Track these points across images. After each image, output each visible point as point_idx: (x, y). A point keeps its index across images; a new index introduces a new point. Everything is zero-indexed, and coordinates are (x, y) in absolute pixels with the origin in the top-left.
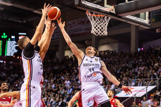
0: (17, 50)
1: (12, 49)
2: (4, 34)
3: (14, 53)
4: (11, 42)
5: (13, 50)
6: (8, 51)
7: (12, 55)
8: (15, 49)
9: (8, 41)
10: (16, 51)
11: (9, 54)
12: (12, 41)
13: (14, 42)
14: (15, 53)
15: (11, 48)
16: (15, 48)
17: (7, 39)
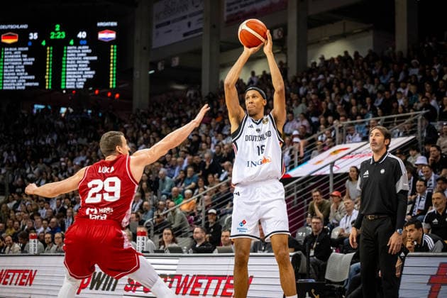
0: (93, 72)
1: (79, 69)
2: (58, 27)
3: (85, 80)
4: (77, 49)
5: (84, 71)
6: (70, 76)
7: (80, 86)
8: (89, 69)
9: (69, 48)
10: (90, 74)
11: (73, 83)
12: (80, 48)
13: (86, 49)
14: (88, 79)
15: (76, 66)
16: (89, 66)
17: (65, 42)
